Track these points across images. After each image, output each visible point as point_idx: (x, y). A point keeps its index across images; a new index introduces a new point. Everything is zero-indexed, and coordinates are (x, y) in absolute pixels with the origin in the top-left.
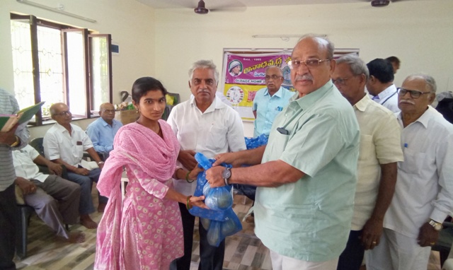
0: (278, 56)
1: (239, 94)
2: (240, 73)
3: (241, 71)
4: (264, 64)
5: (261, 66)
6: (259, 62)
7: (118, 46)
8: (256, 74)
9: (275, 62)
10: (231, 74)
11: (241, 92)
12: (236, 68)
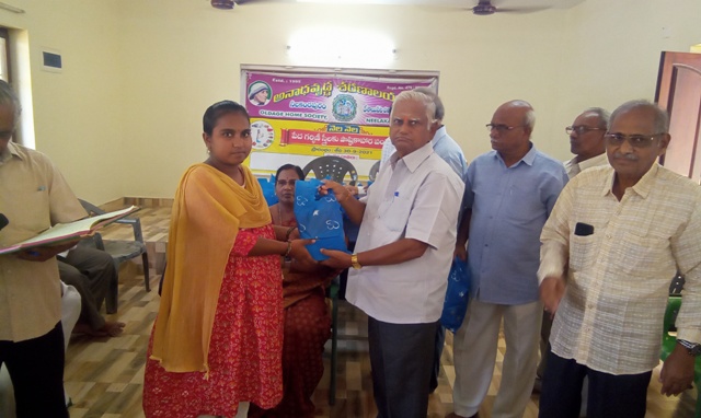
0: (327, 80)
1: (267, 134)
2: (268, 101)
3: (268, 98)
4: (305, 89)
5: (300, 91)
6: (298, 86)
7: (59, 57)
8: (292, 103)
9: (321, 86)
10: (252, 101)
11: (269, 130)
12: (260, 94)
